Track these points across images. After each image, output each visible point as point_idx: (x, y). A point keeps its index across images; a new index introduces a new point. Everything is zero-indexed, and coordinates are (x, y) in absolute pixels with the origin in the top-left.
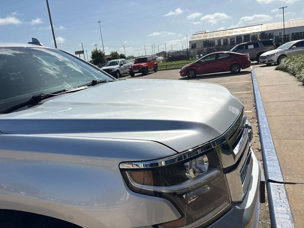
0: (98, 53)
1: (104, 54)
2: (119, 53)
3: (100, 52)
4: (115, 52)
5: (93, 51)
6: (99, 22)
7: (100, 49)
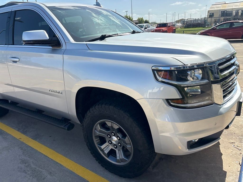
1: (132, 19)
2: (144, 19)
3: (129, 17)
4: (141, 18)
7: (129, 15)
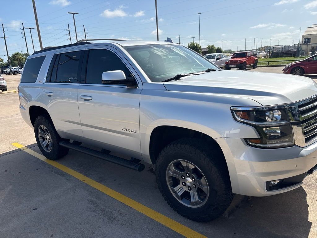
0: (194, 46)
1: (200, 47)
2: (216, 47)
3: (197, 45)
4: (212, 45)
5: (189, 44)
6: (199, 14)
7: (196, 42)
